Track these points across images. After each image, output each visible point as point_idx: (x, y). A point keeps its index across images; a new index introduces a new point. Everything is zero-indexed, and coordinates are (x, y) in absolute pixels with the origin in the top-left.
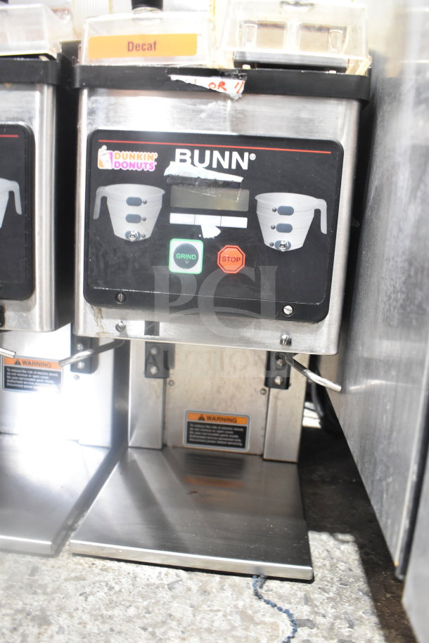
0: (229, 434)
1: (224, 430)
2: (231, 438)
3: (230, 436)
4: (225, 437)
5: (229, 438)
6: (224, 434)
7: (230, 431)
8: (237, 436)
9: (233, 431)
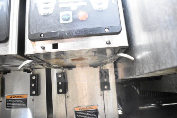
0: (91, 114)
1: (89, 112)
2: (93, 115)
3: (92, 114)
4: (90, 115)
5: (91, 115)
6: (90, 114)
7: (92, 112)
8: (94, 114)
9: (93, 112)
